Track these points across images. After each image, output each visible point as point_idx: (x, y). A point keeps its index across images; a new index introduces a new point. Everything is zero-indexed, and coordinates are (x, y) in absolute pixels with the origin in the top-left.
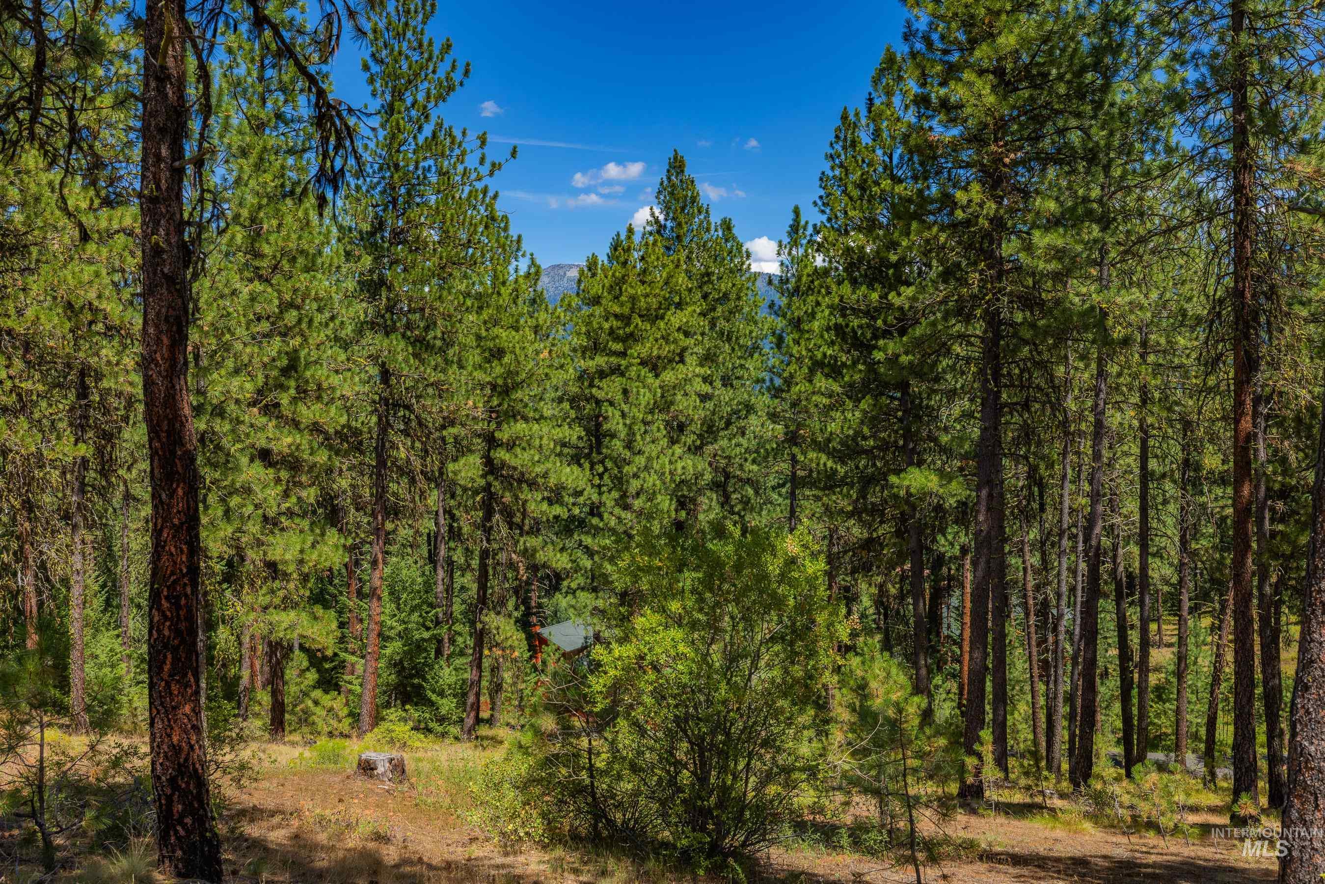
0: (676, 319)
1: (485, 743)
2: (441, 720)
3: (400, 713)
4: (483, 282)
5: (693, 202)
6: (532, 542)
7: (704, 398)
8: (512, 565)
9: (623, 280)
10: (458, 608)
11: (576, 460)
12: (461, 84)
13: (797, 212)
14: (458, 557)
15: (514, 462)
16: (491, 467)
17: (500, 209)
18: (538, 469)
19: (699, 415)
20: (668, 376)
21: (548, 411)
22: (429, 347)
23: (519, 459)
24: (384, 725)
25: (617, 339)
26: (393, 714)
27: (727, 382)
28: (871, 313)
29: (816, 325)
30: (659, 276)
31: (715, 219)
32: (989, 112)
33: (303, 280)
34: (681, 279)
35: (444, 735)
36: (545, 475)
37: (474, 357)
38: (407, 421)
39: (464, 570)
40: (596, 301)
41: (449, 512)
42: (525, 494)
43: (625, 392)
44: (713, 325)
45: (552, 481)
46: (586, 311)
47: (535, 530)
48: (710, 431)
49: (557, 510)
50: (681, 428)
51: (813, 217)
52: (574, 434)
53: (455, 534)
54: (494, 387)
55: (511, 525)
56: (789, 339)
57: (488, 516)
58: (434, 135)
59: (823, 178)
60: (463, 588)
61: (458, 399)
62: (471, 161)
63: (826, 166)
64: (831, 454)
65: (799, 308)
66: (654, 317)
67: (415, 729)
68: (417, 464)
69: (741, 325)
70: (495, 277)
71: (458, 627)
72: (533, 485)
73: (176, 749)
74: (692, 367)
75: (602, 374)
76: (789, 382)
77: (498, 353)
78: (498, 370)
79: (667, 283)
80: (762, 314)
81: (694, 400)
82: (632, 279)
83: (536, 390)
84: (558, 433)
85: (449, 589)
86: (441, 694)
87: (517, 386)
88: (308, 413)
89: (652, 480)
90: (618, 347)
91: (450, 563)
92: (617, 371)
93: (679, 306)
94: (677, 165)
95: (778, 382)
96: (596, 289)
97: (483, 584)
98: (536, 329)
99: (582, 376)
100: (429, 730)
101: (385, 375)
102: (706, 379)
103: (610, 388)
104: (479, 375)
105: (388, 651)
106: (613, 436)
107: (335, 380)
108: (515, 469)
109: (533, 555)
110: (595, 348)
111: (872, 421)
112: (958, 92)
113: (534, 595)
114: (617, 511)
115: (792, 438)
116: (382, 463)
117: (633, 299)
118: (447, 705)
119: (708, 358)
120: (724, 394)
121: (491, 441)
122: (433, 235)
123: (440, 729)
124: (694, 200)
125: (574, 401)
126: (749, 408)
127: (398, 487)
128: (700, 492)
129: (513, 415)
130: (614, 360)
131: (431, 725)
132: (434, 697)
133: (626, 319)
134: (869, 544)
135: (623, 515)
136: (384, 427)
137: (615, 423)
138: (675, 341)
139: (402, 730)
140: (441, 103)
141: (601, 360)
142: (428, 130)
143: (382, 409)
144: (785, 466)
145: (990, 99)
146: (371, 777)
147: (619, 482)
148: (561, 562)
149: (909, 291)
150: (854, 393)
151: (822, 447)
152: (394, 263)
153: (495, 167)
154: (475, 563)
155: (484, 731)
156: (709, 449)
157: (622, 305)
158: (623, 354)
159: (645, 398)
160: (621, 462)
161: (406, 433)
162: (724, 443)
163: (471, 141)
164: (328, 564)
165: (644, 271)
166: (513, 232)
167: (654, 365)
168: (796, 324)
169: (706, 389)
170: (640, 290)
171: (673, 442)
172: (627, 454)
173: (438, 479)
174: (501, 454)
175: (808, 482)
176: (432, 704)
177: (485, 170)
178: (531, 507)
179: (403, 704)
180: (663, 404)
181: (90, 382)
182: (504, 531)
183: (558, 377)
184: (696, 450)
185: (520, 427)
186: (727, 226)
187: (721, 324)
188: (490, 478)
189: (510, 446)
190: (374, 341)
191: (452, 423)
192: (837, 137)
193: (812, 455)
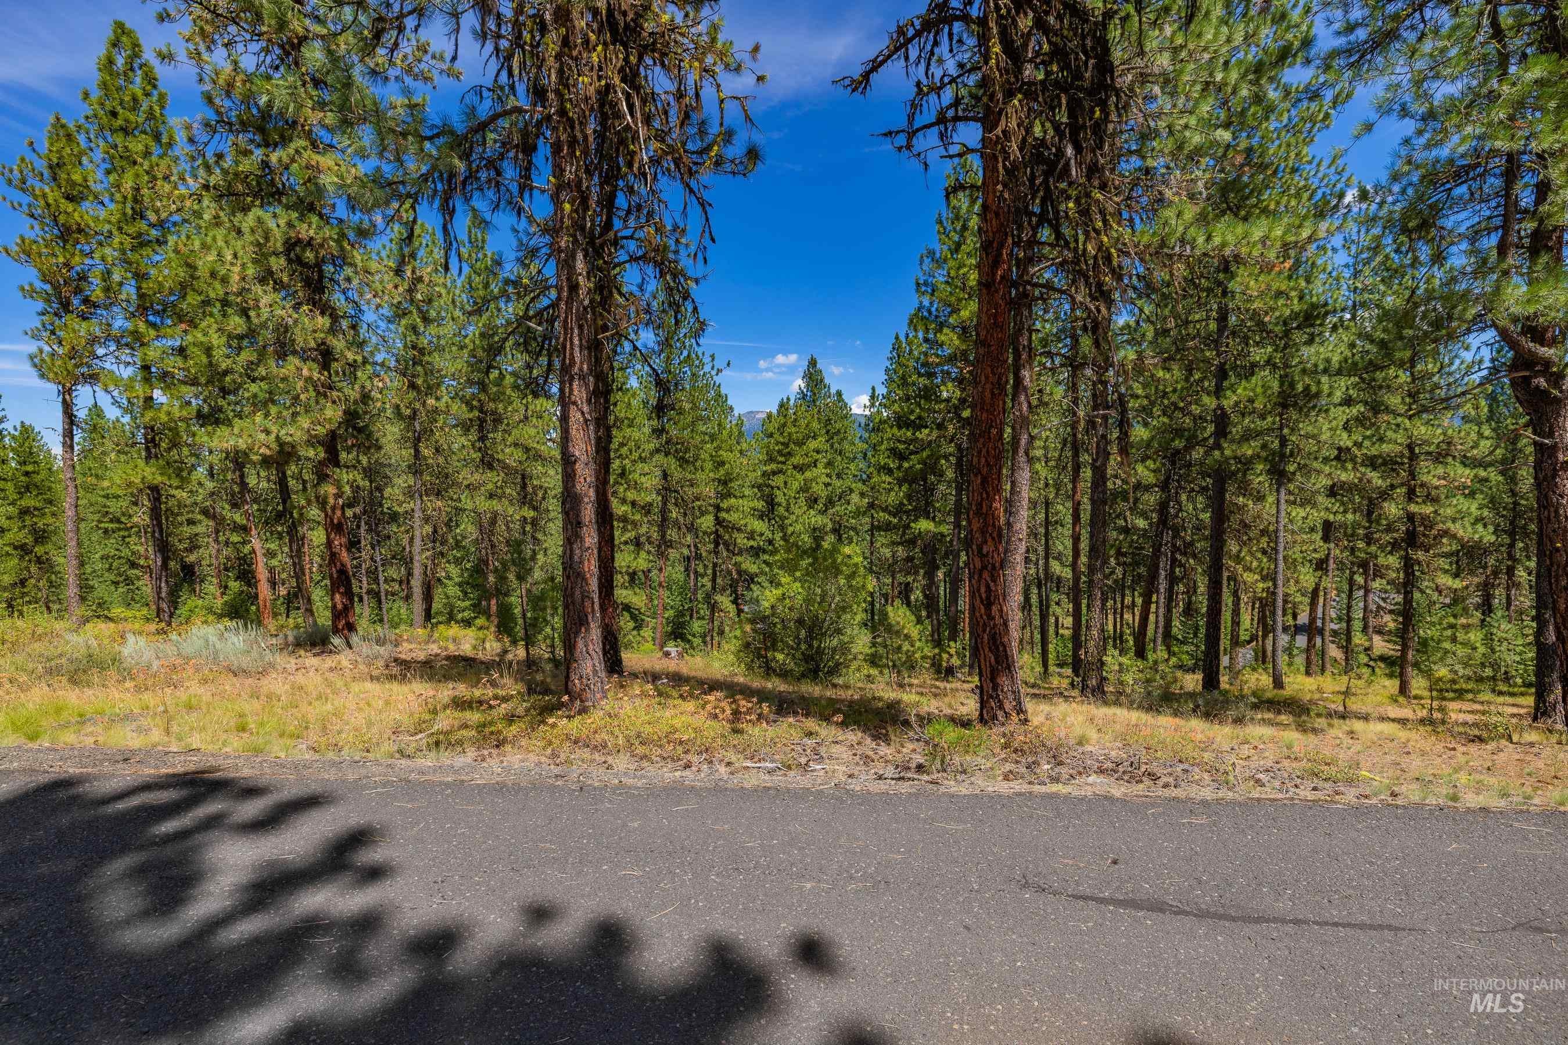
0: (813, 444)
4: (711, 427)
6: (739, 559)
7: (827, 485)
8: (729, 573)
9: (784, 425)
10: (700, 597)
11: (761, 518)
13: (873, 389)
14: (701, 569)
16: (719, 521)
17: (723, 391)
19: (824, 494)
20: (808, 474)
21: (747, 492)
22: (687, 462)
23: (733, 517)
25: (782, 455)
27: (839, 476)
28: (908, 442)
29: (883, 447)
30: (803, 423)
31: (833, 391)
32: (958, 348)
33: (628, 431)
34: (815, 425)
37: (709, 465)
38: (676, 499)
39: (702, 576)
40: (771, 435)
41: (696, 546)
42: (736, 535)
43: (785, 483)
44: (832, 446)
45: (749, 528)
46: (766, 440)
47: (740, 553)
48: (830, 502)
49: (752, 543)
50: (816, 501)
51: (882, 390)
52: (760, 505)
53: (699, 557)
54: (719, 481)
55: (728, 550)
56: (869, 454)
57: (717, 545)
58: (689, 356)
59: (887, 370)
60: (703, 586)
61: (702, 488)
62: (707, 368)
63: (888, 363)
64: (890, 513)
65: (875, 438)
66: (801, 444)
68: (681, 519)
69: (846, 446)
70: (719, 425)
72: (739, 530)
73: (607, 625)
74: (820, 470)
75: (774, 473)
76: (869, 477)
77: (722, 463)
78: (722, 472)
80: (857, 441)
81: (821, 486)
82: (789, 424)
83: (740, 482)
84: (752, 505)
85: (696, 585)
86: (694, 636)
87: (731, 480)
88: (631, 495)
89: (799, 527)
90: (782, 459)
91: (696, 572)
92: (780, 471)
93: (814, 438)
94: (813, 363)
95: (864, 477)
96: (771, 429)
97: (714, 580)
98: (741, 452)
99: (764, 474)
101: (665, 476)
102: (828, 475)
103: (778, 481)
104: (711, 475)
106: (780, 505)
107: (643, 479)
110: (771, 460)
111: (909, 497)
112: (941, 338)
113: (740, 589)
115: (871, 505)
116: (664, 519)
117: (790, 434)
118: (697, 641)
119: (830, 464)
120: (838, 483)
121: (718, 508)
122: (687, 406)
124: (822, 381)
125: (760, 487)
126: (851, 491)
127: (672, 534)
128: (826, 533)
129: (729, 495)
133: (786, 445)
134: (910, 559)
137: (780, 498)
142: (685, 353)
143: (663, 492)
144: (868, 520)
145: (957, 342)
147: (783, 528)
148: (753, 569)
149: (927, 431)
150: (900, 483)
151: (885, 510)
152: (669, 420)
153: (719, 371)
154: (710, 572)
156: (831, 511)
158: (784, 463)
159: (796, 485)
160: (783, 518)
161: (676, 505)
162: (838, 508)
163: (707, 359)
165: (795, 420)
166: (729, 402)
167: (800, 468)
168: (874, 447)
169: (828, 480)
170: (793, 430)
171: (811, 507)
173: (691, 528)
174: (723, 515)
175: (879, 528)
176: (689, 641)
177: (714, 373)
178: (739, 541)
180: (805, 489)
181: (527, 481)
182: (725, 554)
183: (752, 476)
184: (823, 512)
185: (733, 501)
186: (839, 394)
187: (836, 445)
189: (728, 511)
190: (659, 458)
191: (698, 499)
193: (881, 514)
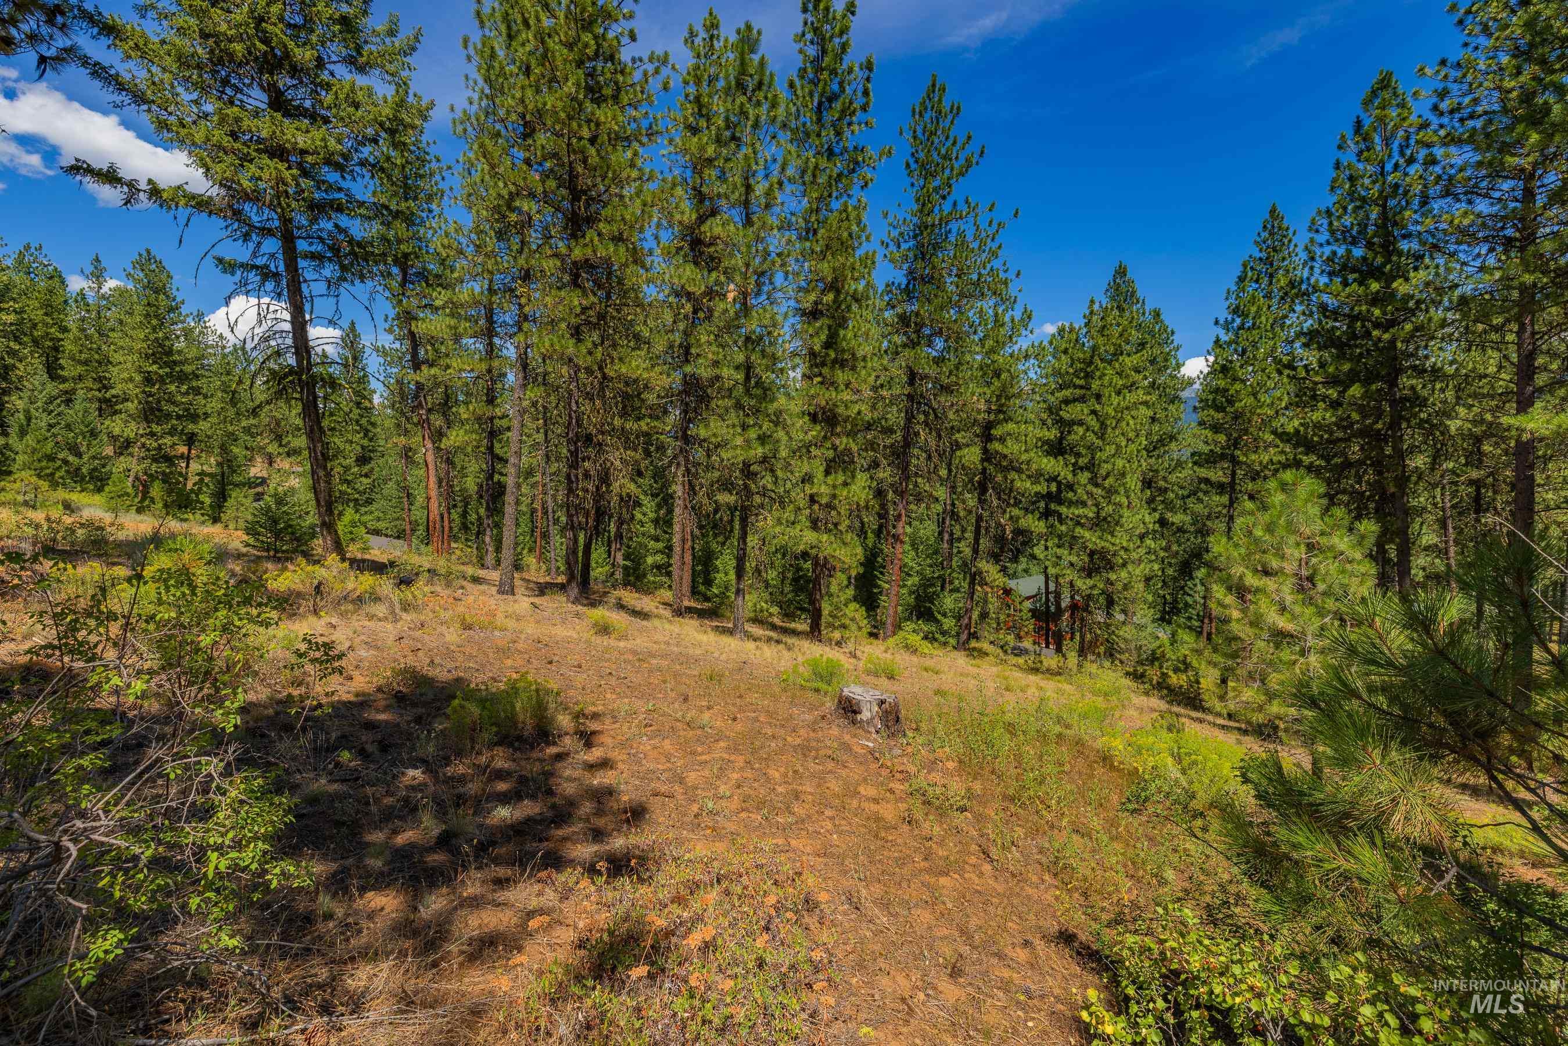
1: (975, 654)
2: (944, 633)
3: (914, 626)
5: (1132, 296)
12: (977, 163)
15: (1005, 451)
18: (1024, 457)
24: (901, 634)
26: (909, 626)
35: (945, 644)
36: (1028, 463)
67: (926, 638)
71: (955, 575)
79: (1121, 335)
100: (936, 640)
105: (909, 583)
108: (1005, 456)
109: (1017, 521)
114: (1089, 487)
123: (943, 639)
130: (1078, 392)
131: (937, 636)
132: (939, 617)
135: (1095, 490)
136: (910, 418)
138: (1127, 376)
139: (915, 639)
140: (961, 179)
141: (1067, 393)
146: (854, 722)
155: (973, 644)
157: (1085, 352)
164: (855, 499)
172: (1098, 442)
179: (918, 619)
188: (986, 464)
192: (1265, 227)
